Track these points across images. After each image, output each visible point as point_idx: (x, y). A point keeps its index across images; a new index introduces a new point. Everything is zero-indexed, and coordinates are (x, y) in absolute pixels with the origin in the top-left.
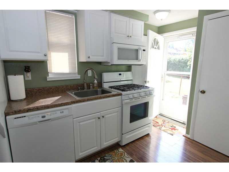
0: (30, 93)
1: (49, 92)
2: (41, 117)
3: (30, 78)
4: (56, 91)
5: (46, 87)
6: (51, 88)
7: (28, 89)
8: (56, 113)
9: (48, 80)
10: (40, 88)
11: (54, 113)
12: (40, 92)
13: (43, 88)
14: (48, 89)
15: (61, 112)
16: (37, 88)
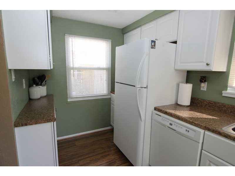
0: (200, 104)
1: (220, 110)
2: (169, 123)
3: (205, 89)
4: (231, 113)
5: (219, 103)
6: (225, 106)
7: (199, 99)
8: (181, 128)
9: (223, 95)
10: (211, 101)
11: (180, 127)
12: (210, 106)
13: (215, 103)
14: (220, 106)
15: (186, 130)
16: (208, 101)
